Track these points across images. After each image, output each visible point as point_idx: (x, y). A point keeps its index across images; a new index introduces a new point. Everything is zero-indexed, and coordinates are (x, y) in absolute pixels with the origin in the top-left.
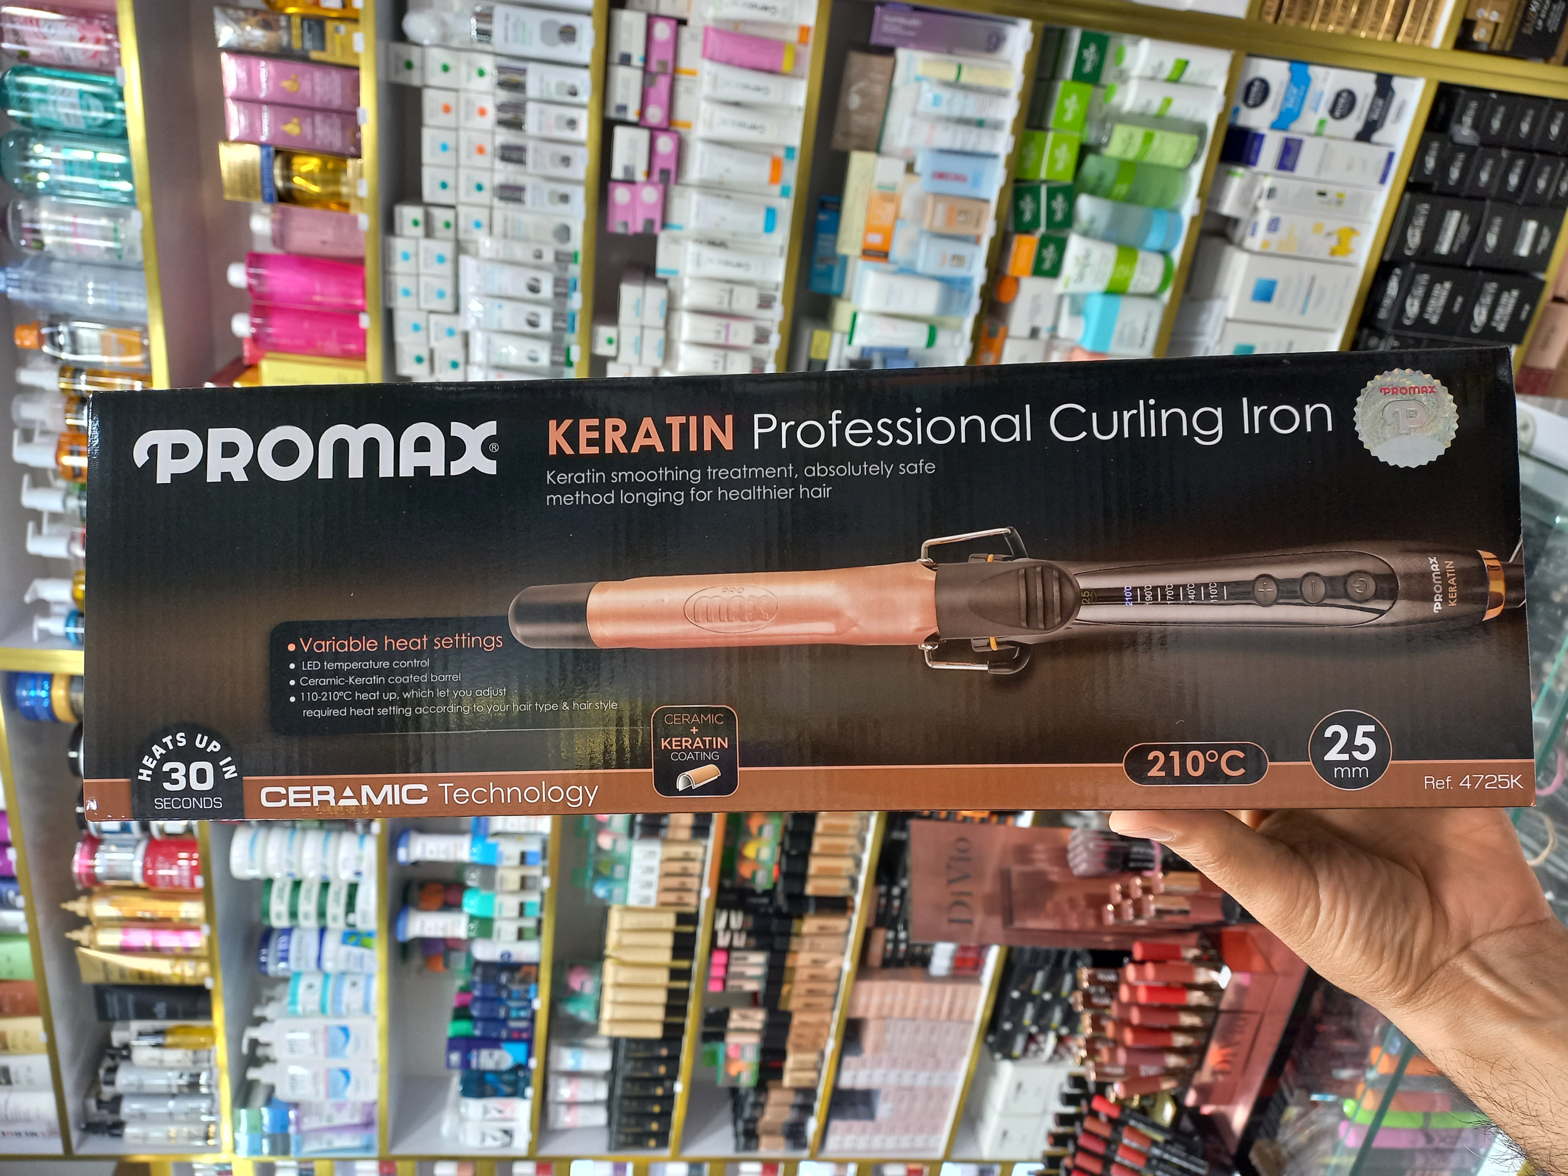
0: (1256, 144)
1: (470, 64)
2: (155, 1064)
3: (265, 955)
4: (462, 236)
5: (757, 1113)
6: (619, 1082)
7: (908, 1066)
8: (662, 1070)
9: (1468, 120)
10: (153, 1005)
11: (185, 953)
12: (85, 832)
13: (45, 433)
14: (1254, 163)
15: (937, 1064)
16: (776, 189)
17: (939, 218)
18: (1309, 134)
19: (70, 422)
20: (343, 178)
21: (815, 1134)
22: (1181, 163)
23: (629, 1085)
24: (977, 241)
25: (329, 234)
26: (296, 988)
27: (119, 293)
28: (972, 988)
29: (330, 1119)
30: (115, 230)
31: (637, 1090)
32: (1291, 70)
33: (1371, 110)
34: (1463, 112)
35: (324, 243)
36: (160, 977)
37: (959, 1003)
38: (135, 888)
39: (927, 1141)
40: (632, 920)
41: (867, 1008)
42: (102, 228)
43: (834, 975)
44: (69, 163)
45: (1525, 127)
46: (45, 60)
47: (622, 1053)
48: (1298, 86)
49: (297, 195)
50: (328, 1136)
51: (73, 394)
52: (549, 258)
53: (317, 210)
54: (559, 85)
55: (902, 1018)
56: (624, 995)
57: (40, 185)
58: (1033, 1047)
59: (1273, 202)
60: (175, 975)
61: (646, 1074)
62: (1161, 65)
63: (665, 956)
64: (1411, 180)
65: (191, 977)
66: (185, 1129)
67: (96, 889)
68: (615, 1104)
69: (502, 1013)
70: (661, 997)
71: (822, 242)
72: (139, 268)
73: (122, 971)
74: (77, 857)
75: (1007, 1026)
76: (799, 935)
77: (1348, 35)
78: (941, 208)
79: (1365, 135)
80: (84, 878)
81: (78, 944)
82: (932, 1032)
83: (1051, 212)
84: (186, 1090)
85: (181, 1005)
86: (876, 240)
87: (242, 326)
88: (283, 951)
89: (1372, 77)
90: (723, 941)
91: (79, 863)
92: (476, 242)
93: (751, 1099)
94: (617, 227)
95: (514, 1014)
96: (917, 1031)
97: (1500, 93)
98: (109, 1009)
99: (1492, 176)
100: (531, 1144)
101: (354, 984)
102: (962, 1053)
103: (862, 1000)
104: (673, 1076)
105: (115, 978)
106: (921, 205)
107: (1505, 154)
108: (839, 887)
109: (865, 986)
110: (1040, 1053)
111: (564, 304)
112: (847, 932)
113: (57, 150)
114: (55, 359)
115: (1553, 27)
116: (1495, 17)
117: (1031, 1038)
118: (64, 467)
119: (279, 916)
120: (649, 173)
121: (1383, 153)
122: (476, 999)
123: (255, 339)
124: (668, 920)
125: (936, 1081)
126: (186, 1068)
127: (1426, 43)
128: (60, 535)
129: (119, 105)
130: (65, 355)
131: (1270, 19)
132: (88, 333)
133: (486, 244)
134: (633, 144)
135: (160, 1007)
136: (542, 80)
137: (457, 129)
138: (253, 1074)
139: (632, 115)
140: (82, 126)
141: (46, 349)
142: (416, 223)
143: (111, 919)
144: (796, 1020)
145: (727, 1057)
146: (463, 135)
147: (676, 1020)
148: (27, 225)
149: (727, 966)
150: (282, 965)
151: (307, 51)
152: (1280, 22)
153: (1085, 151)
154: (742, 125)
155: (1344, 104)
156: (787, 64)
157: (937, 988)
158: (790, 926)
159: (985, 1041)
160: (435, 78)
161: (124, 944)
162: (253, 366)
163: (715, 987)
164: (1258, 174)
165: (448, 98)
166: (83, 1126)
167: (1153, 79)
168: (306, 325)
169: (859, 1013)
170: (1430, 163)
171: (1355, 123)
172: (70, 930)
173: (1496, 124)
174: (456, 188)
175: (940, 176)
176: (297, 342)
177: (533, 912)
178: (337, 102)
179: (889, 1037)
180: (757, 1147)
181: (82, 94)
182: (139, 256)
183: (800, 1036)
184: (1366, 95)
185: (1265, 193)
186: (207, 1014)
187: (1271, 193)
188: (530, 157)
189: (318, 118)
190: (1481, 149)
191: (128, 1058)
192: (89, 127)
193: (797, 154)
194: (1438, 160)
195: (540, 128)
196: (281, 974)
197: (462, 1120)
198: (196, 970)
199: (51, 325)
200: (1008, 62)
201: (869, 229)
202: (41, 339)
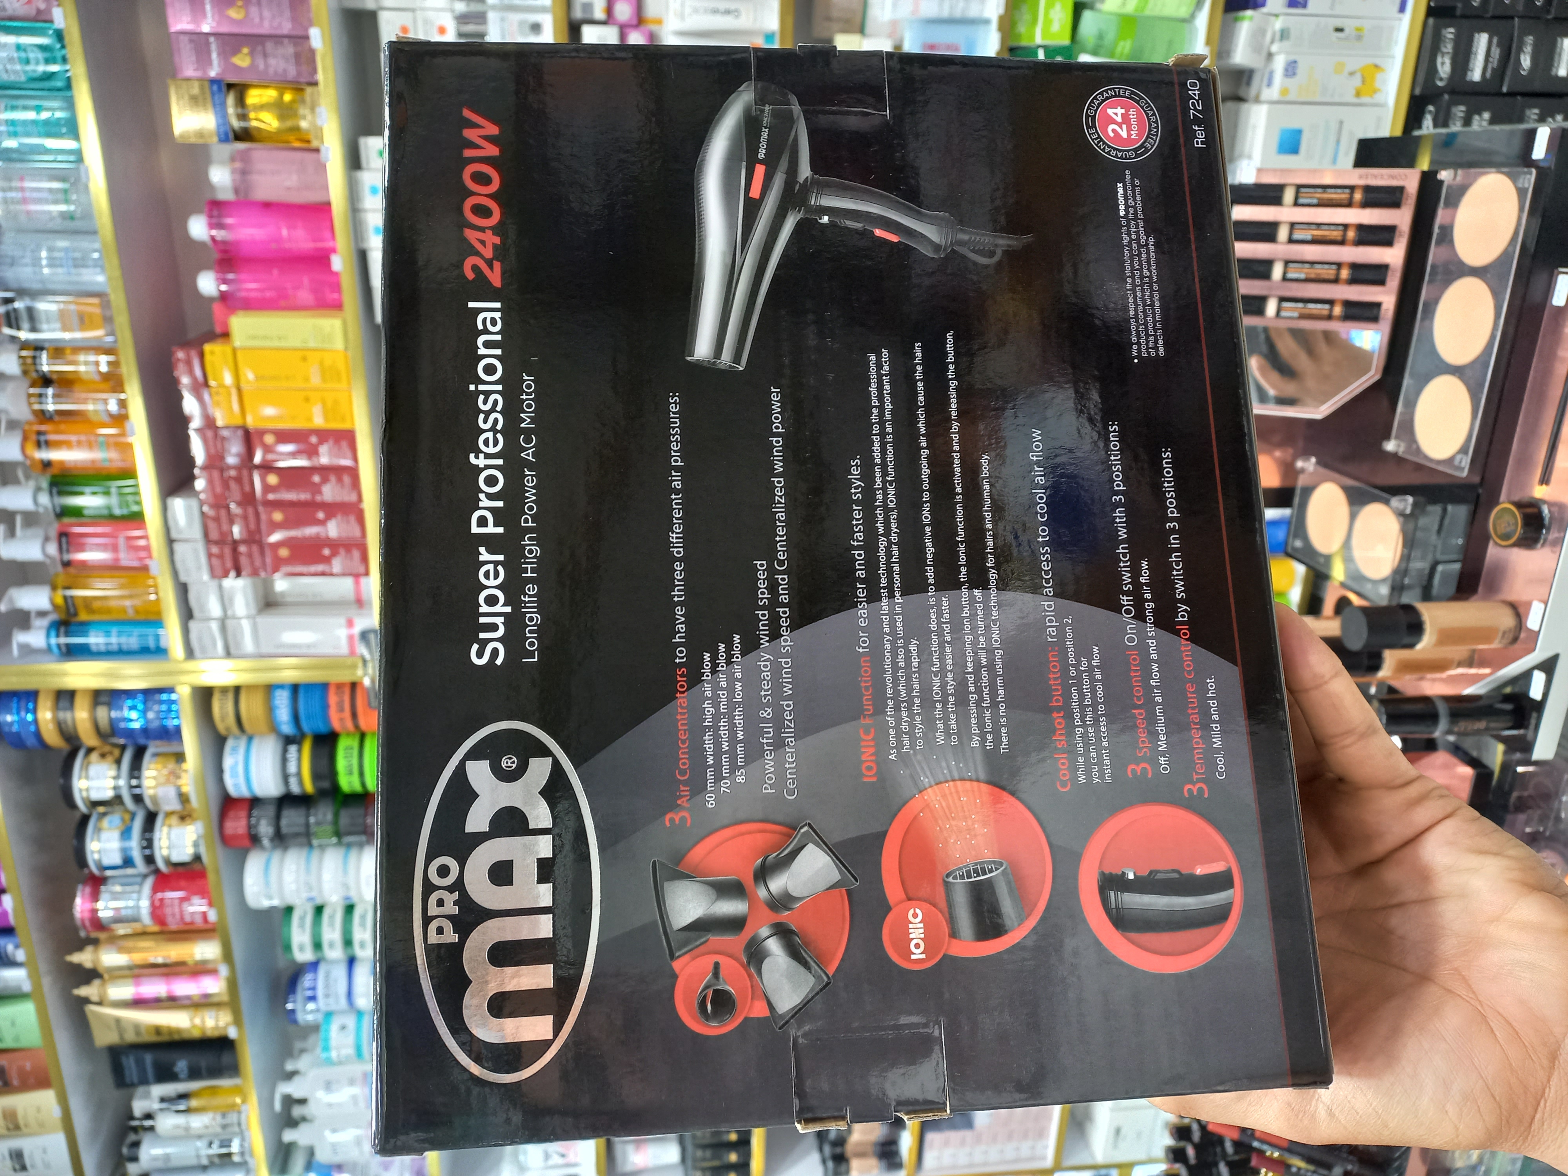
2: (181, 1132)
3: (294, 1002)
10: (173, 1064)
11: (203, 1001)
12: (86, 871)
13: (9, 422)
14: (1262, 6)
19: (34, 407)
20: (302, 112)
21: (910, 1149)
22: (1183, 12)
25: (293, 180)
26: (328, 1031)
27: (75, 258)
29: (377, 1175)
30: (65, 191)
35: (289, 189)
36: (178, 1031)
38: (145, 933)
39: (1033, 1148)
42: (50, 190)
44: (14, 124)
49: (255, 133)
51: (34, 376)
53: (277, 149)
59: (1286, 44)
60: (194, 1026)
64: (1433, 4)
65: (213, 1028)
67: (102, 936)
72: (94, 231)
73: (137, 1028)
74: (79, 903)
80: (87, 924)
81: (86, 1001)
84: (216, 1160)
85: (204, 1060)
87: (208, 284)
88: (310, 989)
91: (80, 905)
98: (127, 1073)
105: (130, 1037)
114: (13, 339)
118: (32, 459)
119: (301, 948)
123: (224, 297)
126: (216, 1135)
128: (34, 536)
129: (63, 55)
130: (24, 335)
132: (46, 306)
135: (181, 1066)
138: (289, 1136)
139: (599, 13)
140: (23, 82)
141: (5, 329)
142: (382, 152)
143: (120, 969)
150: (311, 1006)
153: (1080, 8)
154: (715, 11)
161: (137, 997)
164: (1267, 15)
165: (404, 19)
168: (276, 274)
172: (78, 985)
175: (931, 47)
176: (269, 295)
178: (286, 27)
180: (847, 1172)
181: (20, 47)
185: (1278, 36)
186: (234, 1069)
187: (1284, 35)
189: (269, 45)
191: (152, 1129)
192: (30, 81)
195: (503, 36)
196: (311, 1020)
197: (523, 1170)
198: (217, 1020)
199: (8, 304)
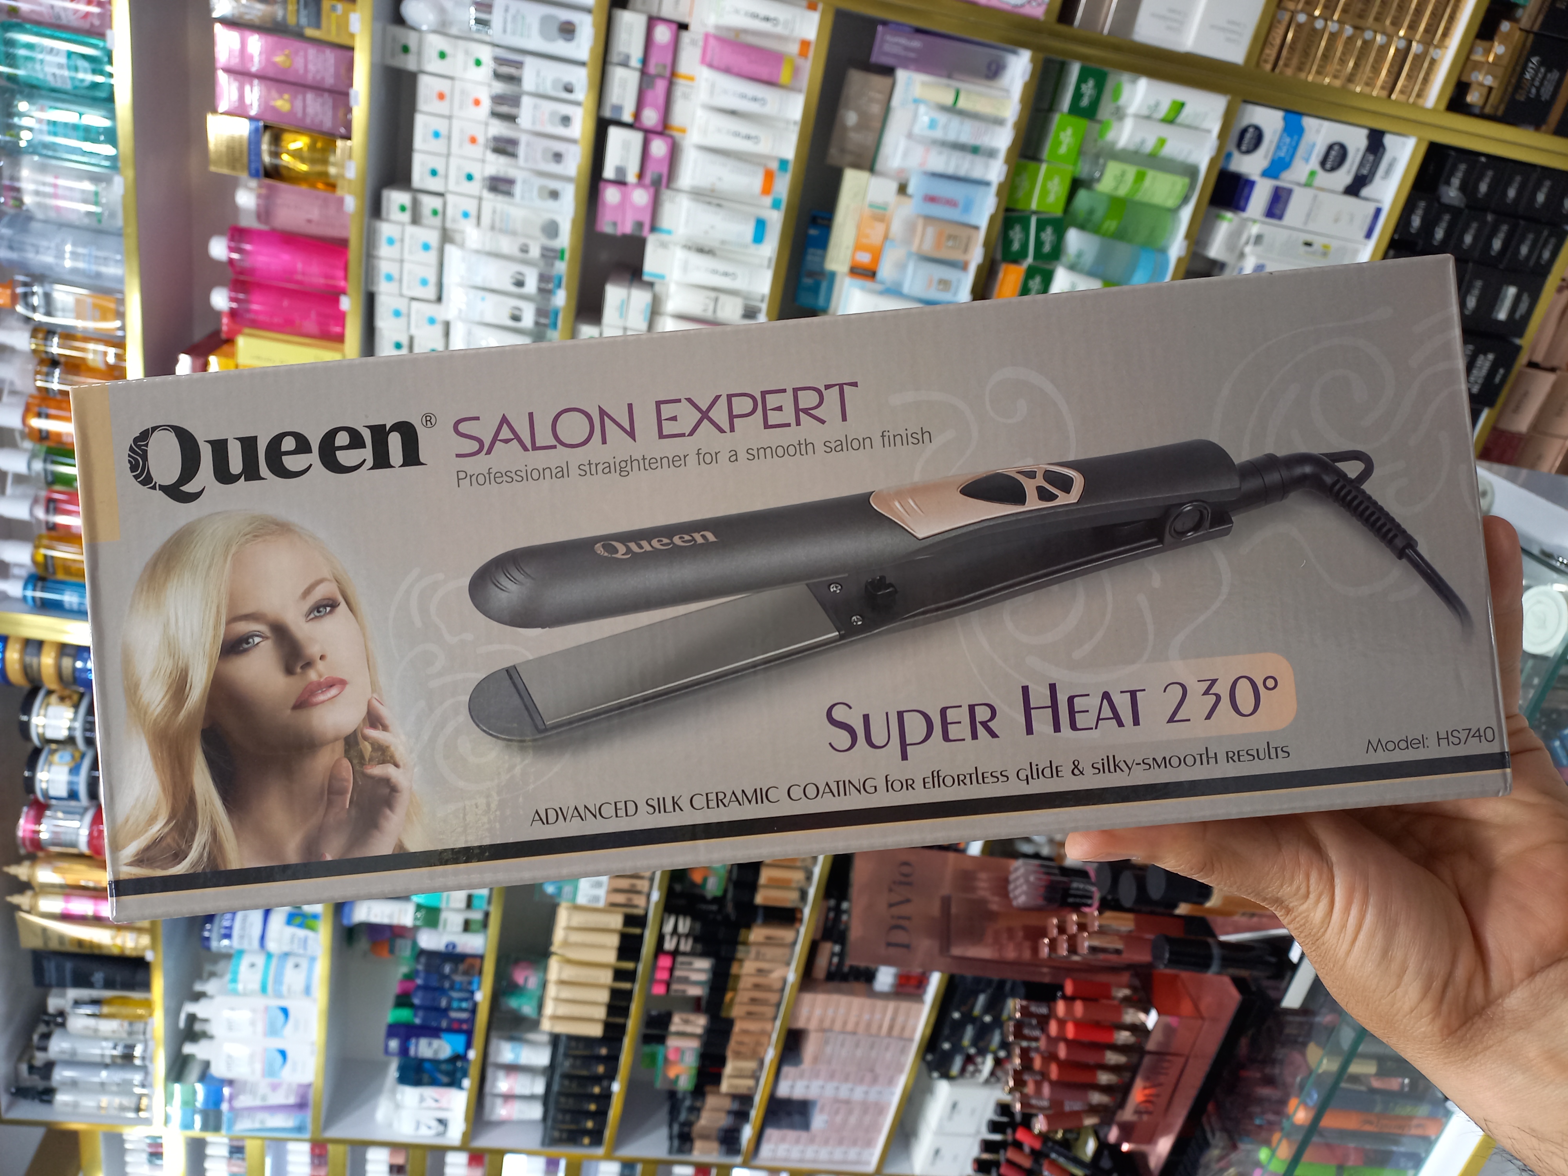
0: (1246, 191)
1: (467, 53)
2: (91, 1033)
3: (210, 930)
4: (449, 225)
5: (692, 1118)
6: (557, 1078)
7: (846, 1079)
8: (601, 1069)
9: (1456, 182)
10: (91, 974)
11: (126, 924)
12: (32, 797)
13: (14, 393)
14: (1243, 209)
15: (875, 1080)
16: (768, 201)
17: (927, 241)
18: (1299, 184)
19: (39, 384)
20: (332, 159)
21: (749, 1141)
22: (1171, 203)
23: (566, 1082)
24: (964, 267)
25: (315, 213)
26: (238, 965)
27: (96, 257)
28: (914, 1006)
29: (264, 1098)
30: (96, 194)
31: (574, 1087)
32: (1285, 119)
33: (1362, 164)
34: (1451, 174)
35: (309, 221)
36: (99, 946)
37: (900, 1019)
38: (80, 856)
39: (860, 1154)
40: (579, 919)
41: (809, 1019)
42: (83, 191)
43: (778, 985)
44: (54, 123)
45: (1512, 193)
46: (35, 17)
47: (561, 1050)
48: (1291, 135)
49: (284, 172)
50: (260, 1116)
51: (44, 356)
52: (535, 252)
53: (304, 187)
54: (555, 82)
55: (843, 1032)
56: (567, 993)
57: (23, 144)
58: (971, 1068)
59: (1259, 249)
60: (115, 945)
61: (584, 1073)
62: (1157, 105)
63: (610, 957)
64: (1396, 237)
65: (131, 949)
66: (117, 1101)
67: (41, 854)
68: (552, 1099)
69: (444, 1003)
70: (604, 996)
71: (811, 256)
72: (119, 234)
73: (61, 938)
74: (22, 821)
75: (946, 1046)
76: (745, 943)
77: (1343, 88)
78: (930, 231)
79: (1354, 189)
80: (28, 843)
81: (18, 908)
82: (872, 1047)
83: (1039, 243)
84: (119, 1061)
85: (119, 975)
86: (864, 258)
87: (220, 300)
88: (226, 928)
89: (1364, 132)
90: (669, 945)
91: (24, 826)
92: (462, 232)
93: (688, 1103)
94: (606, 226)
95: (455, 1004)
96: (857, 1045)
97: (1489, 156)
98: (47, 975)
99: (1475, 238)
100: (465, 1135)
101: (297, 966)
102: (900, 1071)
103: (804, 1011)
104: (611, 1076)
105: (54, 945)
106: (911, 228)
107: (1490, 218)
108: (788, 898)
109: (808, 998)
110: (977, 1075)
111: (549, 300)
112: (794, 943)
113: (42, 109)
114: (28, 320)
115: (1546, 95)
116: (1489, 81)
117: (969, 1059)
118: (32, 429)
120: (641, 175)
121: (1370, 209)
122: (419, 987)
123: (233, 314)
124: (616, 921)
125: (872, 1097)
126: (121, 1039)
127: (1420, 102)
128: (23, 497)
129: (108, 68)
130: (39, 317)
131: (1268, 67)
132: (63, 295)
133: (472, 235)
134: (626, 146)
135: (98, 977)
136: (538, 74)
137: (450, 118)
138: (189, 1049)
139: (627, 117)
140: (69, 86)
141: (20, 309)
142: (403, 209)
143: (53, 886)
144: (738, 1027)
145: (666, 1060)
146: (456, 124)
147: (619, 1020)
148: (6, 182)
149: (672, 970)
150: (225, 942)
151: (302, 28)
152: (1277, 70)
153: (1076, 185)
154: (737, 134)
155: (1335, 157)
156: (785, 76)
157: (879, 1004)
158: (737, 934)
159: (923, 1059)
160: (432, 64)
161: (66, 912)
162: (230, 341)
163: (659, 990)
164: (1248, 219)
165: (442, 85)
166: (13, 1090)
167: (1148, 118)
168: (286, 303)
169: (800, 1024)
170: (1416, 221)
171: (1344, 176)
172: (11, 893)
173: (1483, 188)
174: (446, 177)
175: (931, 199)
176: (276, 320)
177: (481, 904)
178: (329, 81)
179: (829, 1050)
180: (690, 1151)
181: (70, 54)
182: (119, 222)
183: (741, 1043)
184: (1358, 150)
185: (1252, 240)
186: (146, 985)
187: (1259, 239)
188: (522, 151)
189: (310, 96)
190: (1466, 211)
191: (63, 1025)
192: (75, 88)
193: (791, 167)
194: (1423, 219)
195: (534, 123)
196: (224, 951)
197: (398, 1106)
198: (137, 942)
199: (25, 284)
200: (1007, 91)
201: (859, 247)
202: (14, 298)
